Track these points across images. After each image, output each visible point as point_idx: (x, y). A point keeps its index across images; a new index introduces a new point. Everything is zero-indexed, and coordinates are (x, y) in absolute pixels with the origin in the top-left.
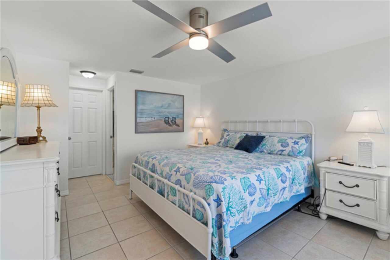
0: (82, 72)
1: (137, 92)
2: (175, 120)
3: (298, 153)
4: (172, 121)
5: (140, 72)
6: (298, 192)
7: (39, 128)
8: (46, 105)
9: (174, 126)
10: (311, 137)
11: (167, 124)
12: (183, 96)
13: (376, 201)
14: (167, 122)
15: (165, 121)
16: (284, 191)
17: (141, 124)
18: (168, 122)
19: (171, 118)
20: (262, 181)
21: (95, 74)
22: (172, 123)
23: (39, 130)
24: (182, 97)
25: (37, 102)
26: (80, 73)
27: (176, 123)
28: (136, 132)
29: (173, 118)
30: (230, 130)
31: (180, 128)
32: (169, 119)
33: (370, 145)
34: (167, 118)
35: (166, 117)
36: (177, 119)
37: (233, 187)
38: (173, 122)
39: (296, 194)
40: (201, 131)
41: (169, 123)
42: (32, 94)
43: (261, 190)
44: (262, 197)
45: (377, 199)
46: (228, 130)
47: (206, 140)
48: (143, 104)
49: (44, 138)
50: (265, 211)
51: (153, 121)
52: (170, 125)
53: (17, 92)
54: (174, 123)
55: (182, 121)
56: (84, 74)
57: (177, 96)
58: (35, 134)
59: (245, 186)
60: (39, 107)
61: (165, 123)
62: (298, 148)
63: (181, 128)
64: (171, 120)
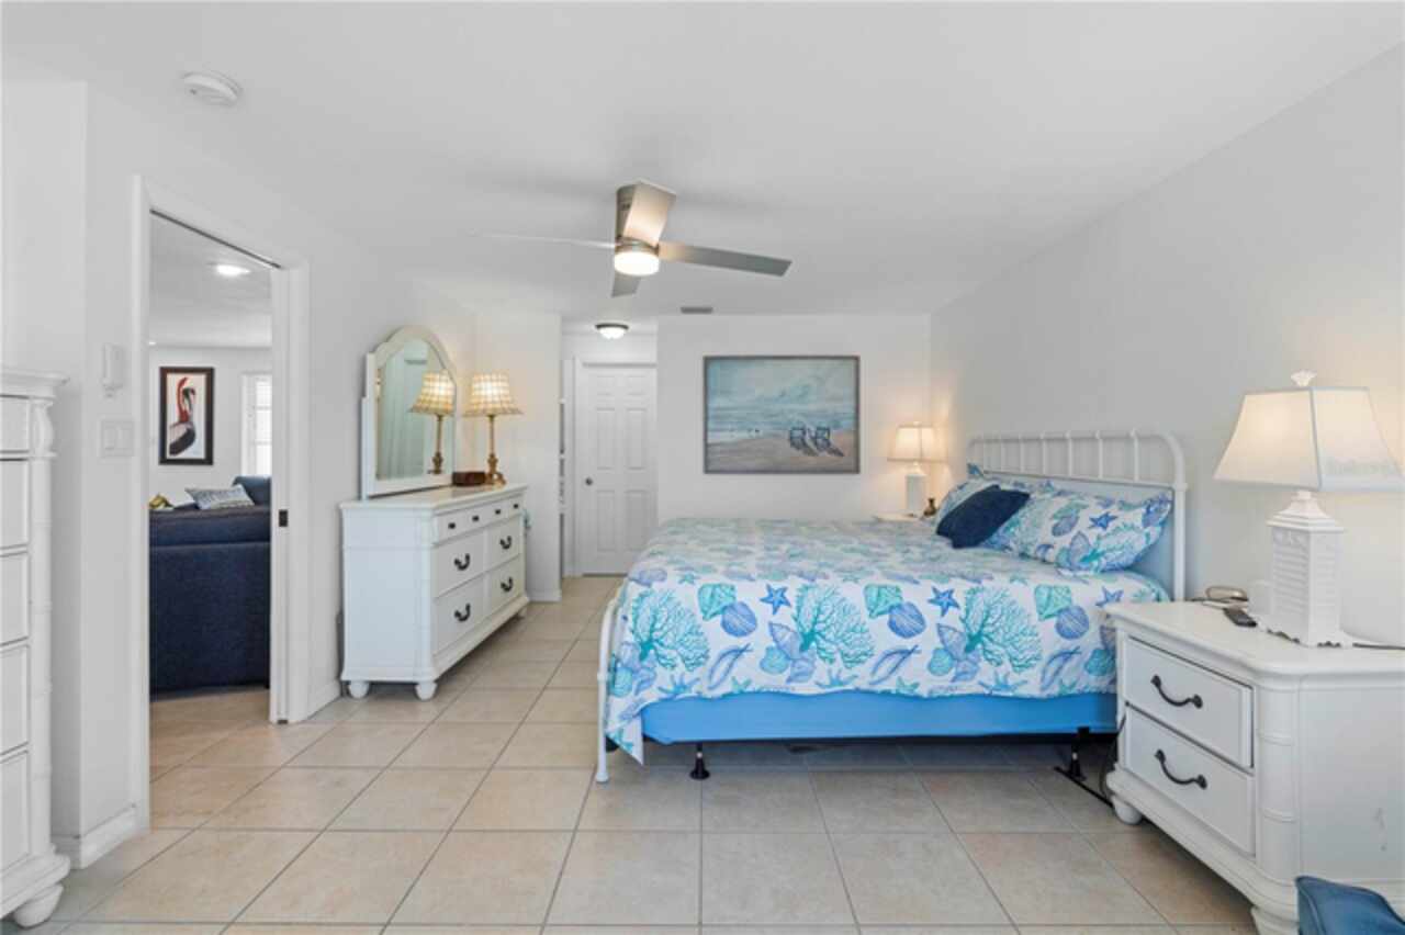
0: (599, 326)
1: (708, 361)
2: (826, 435)
3: (1085, 559)
4: (814, 439)
5: (707, 311)
6: (1006, 686)
7: (492, 456)
8: (504, 412)
9: (825, 454)
10: (1172, 503)
11: (798, 448)
12: (856, 359)
13: (1252, 775)
14: (798, 443)
15: (791, 438)
16: (901, 661)
17: (719, 448)
18: (803, 440)
19: (813, 429)
20: (783, 607)
21: (625, 327)
22: (816, 444)
23: (493, 461)
24: (852, 363)
25: (490, 406)
26: (596, 330)
27: (829, 444)
28: (707, 471)
29: (819, 429)
30: (985, 468)
31: (843, 461)
32: (804, 433)
33: (1301, 539)
34: (798, 429)
35: (794, 429)
36: (833, 432)
37: (669, 599)
38: (820, 441)
39: (995, 693)
40: (918, 471)
41: (804, 444)
42: (483, 393)
43: (776, 628)
44: (779, 648)
45: (1252, 765)
46: (982, 470)
47: (928, 504)
48: (726, 393)
49: (500, 476)
50: (787, 688)
51: (752, 440)
52: (810, 452)
53: (455, 390)
54: (825, 443)
55: (851, 438)
56: (603, 331)
57: (836, 362)
58: (486, 469)
59: (711, 603)
60: (492, 417)
61: (793, 444)
62: (1092, 540)
63: (847, 461)
64: (813, 434)
